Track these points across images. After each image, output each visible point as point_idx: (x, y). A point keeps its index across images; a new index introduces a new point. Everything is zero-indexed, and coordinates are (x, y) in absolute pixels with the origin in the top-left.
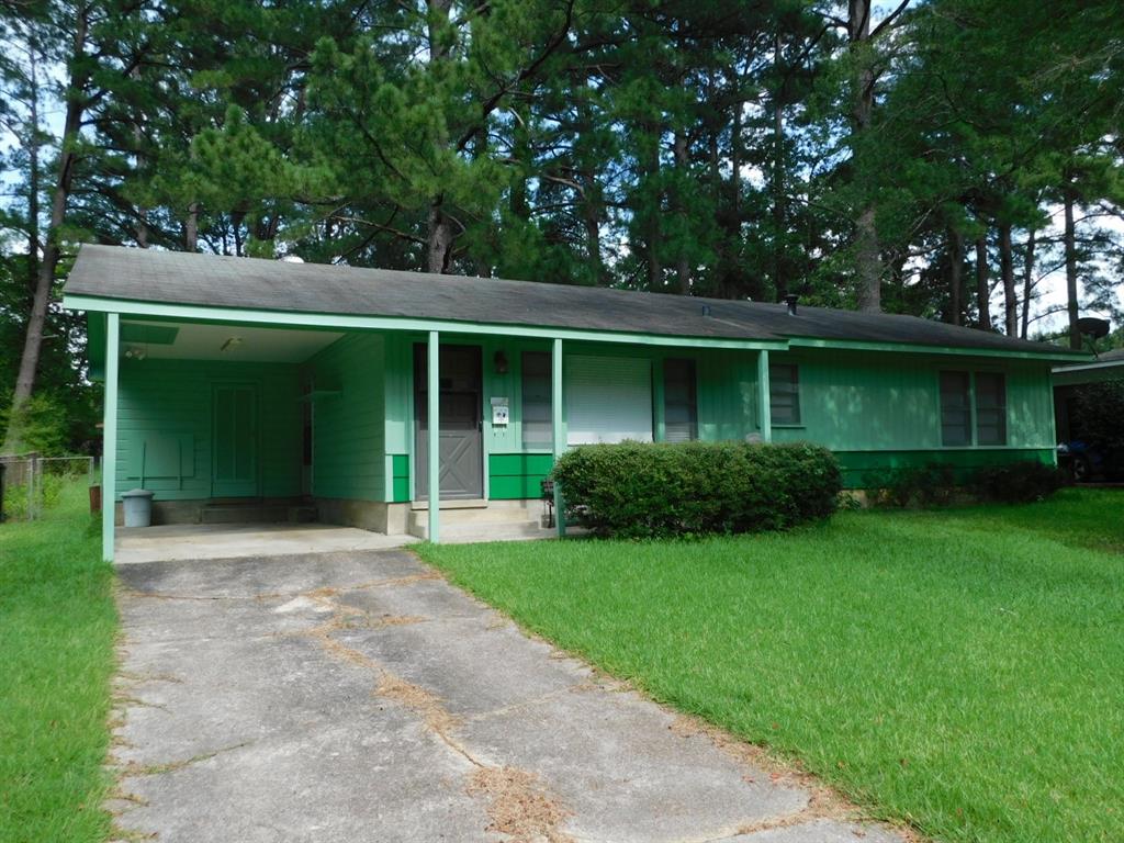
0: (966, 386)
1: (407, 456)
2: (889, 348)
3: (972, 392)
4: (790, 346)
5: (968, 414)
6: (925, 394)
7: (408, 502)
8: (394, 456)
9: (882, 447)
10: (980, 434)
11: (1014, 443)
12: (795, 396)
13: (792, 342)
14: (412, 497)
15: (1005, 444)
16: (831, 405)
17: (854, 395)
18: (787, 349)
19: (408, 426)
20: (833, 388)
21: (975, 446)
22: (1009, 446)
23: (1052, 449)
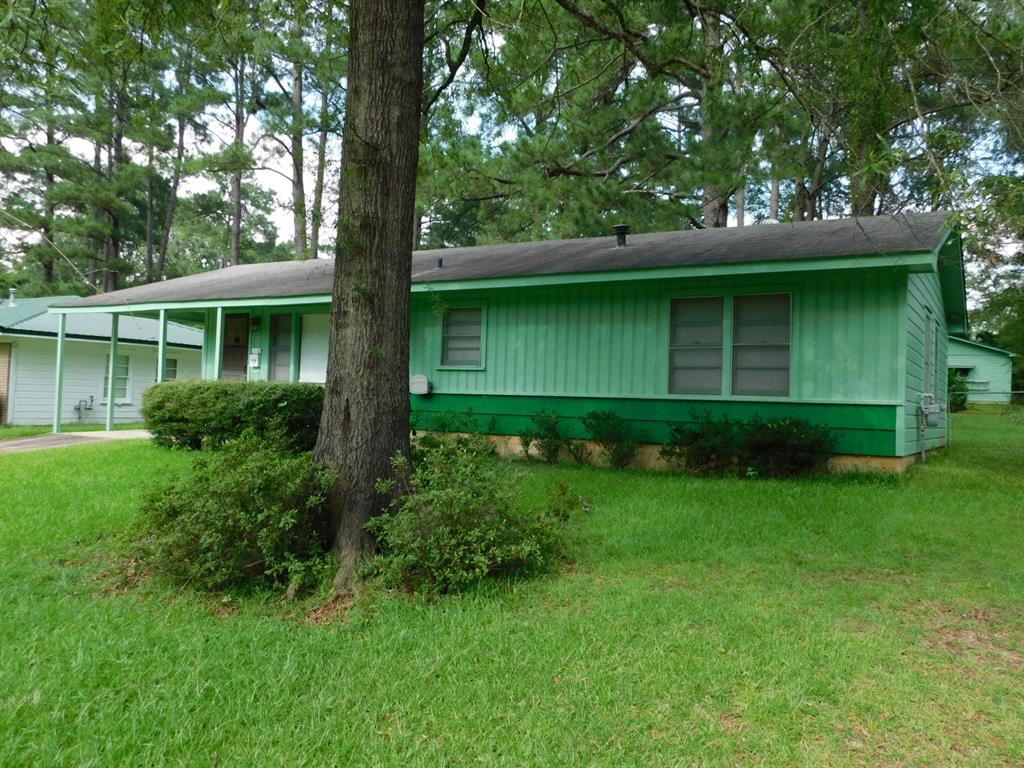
3: (725, 323)
5: (717, 352)
10: (735, 379)
11: (804, 391)
21: (725, 394)
22: (793, 398)
23: (895, 406)
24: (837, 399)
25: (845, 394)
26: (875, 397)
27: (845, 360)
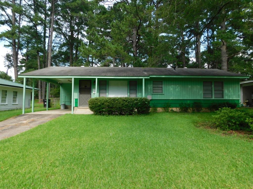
0: (212, 85)
1: (77, 99)
2: (183, 77)
3: (213, 86)
4: (150, 77)
5: (212, 91)
6: (199, 87)
7: (77, 107)
8: (75, 99)
9: (186, 98)
10: (215, 96)
11: (226, 98)
12: (162, 88)
13: (151, 76)
14: (78, 106)
15: (223, 98)
16: (172, 89)
17: (178, 87)
18: (149, 78)
19: (78, 94)
20: (172, 86)
21: (213, 98)
22: (224, 99)
23: (239, 100)
24: (231, 99)
25: (232, 98)
26: (236, 98)
27: (232, 93)
